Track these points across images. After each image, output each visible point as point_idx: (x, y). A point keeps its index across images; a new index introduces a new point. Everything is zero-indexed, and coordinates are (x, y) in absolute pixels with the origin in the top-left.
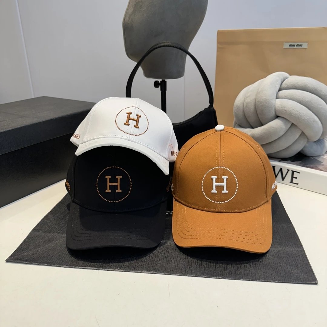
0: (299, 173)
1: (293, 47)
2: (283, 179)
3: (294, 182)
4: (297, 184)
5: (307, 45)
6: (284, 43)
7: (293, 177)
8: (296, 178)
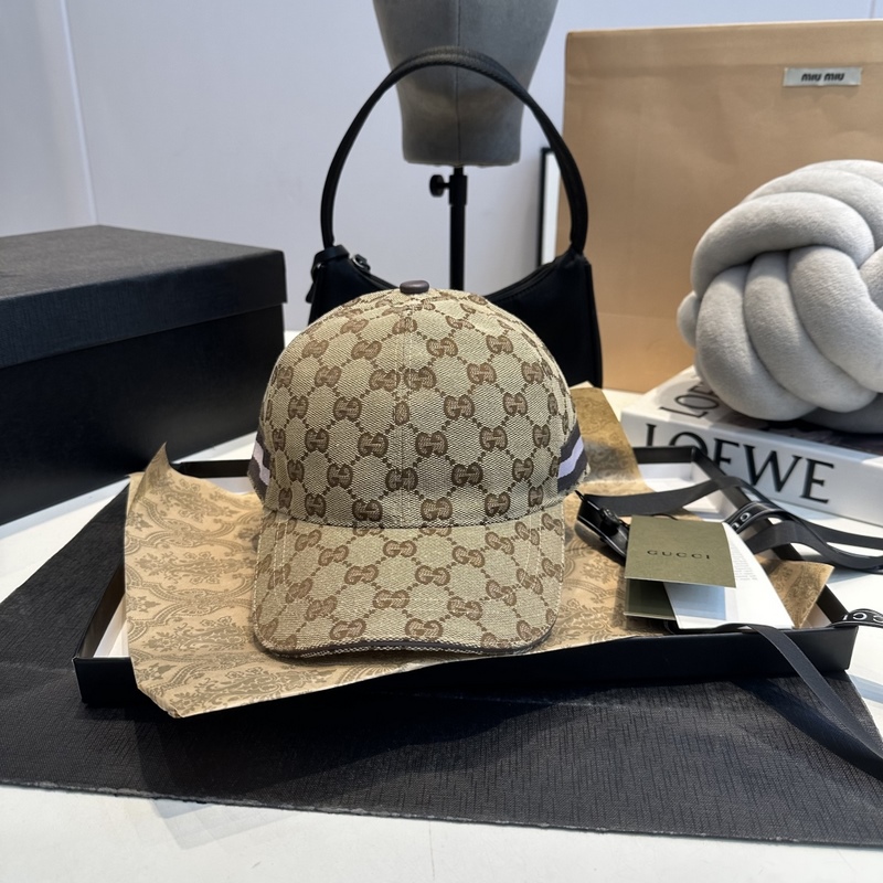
0: (831, 466)
1: (813, 82)
2: (779, 485)
3: (813, 495)
4: (825, 501)
5: (859, 75)
6: (786, 69)
7: (810, 480)
8: (821, 483)
